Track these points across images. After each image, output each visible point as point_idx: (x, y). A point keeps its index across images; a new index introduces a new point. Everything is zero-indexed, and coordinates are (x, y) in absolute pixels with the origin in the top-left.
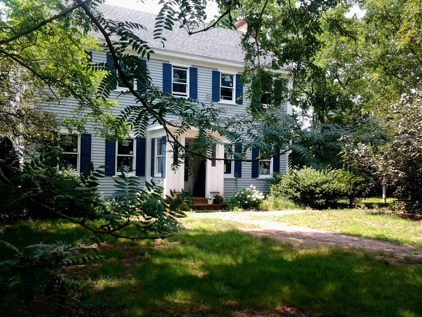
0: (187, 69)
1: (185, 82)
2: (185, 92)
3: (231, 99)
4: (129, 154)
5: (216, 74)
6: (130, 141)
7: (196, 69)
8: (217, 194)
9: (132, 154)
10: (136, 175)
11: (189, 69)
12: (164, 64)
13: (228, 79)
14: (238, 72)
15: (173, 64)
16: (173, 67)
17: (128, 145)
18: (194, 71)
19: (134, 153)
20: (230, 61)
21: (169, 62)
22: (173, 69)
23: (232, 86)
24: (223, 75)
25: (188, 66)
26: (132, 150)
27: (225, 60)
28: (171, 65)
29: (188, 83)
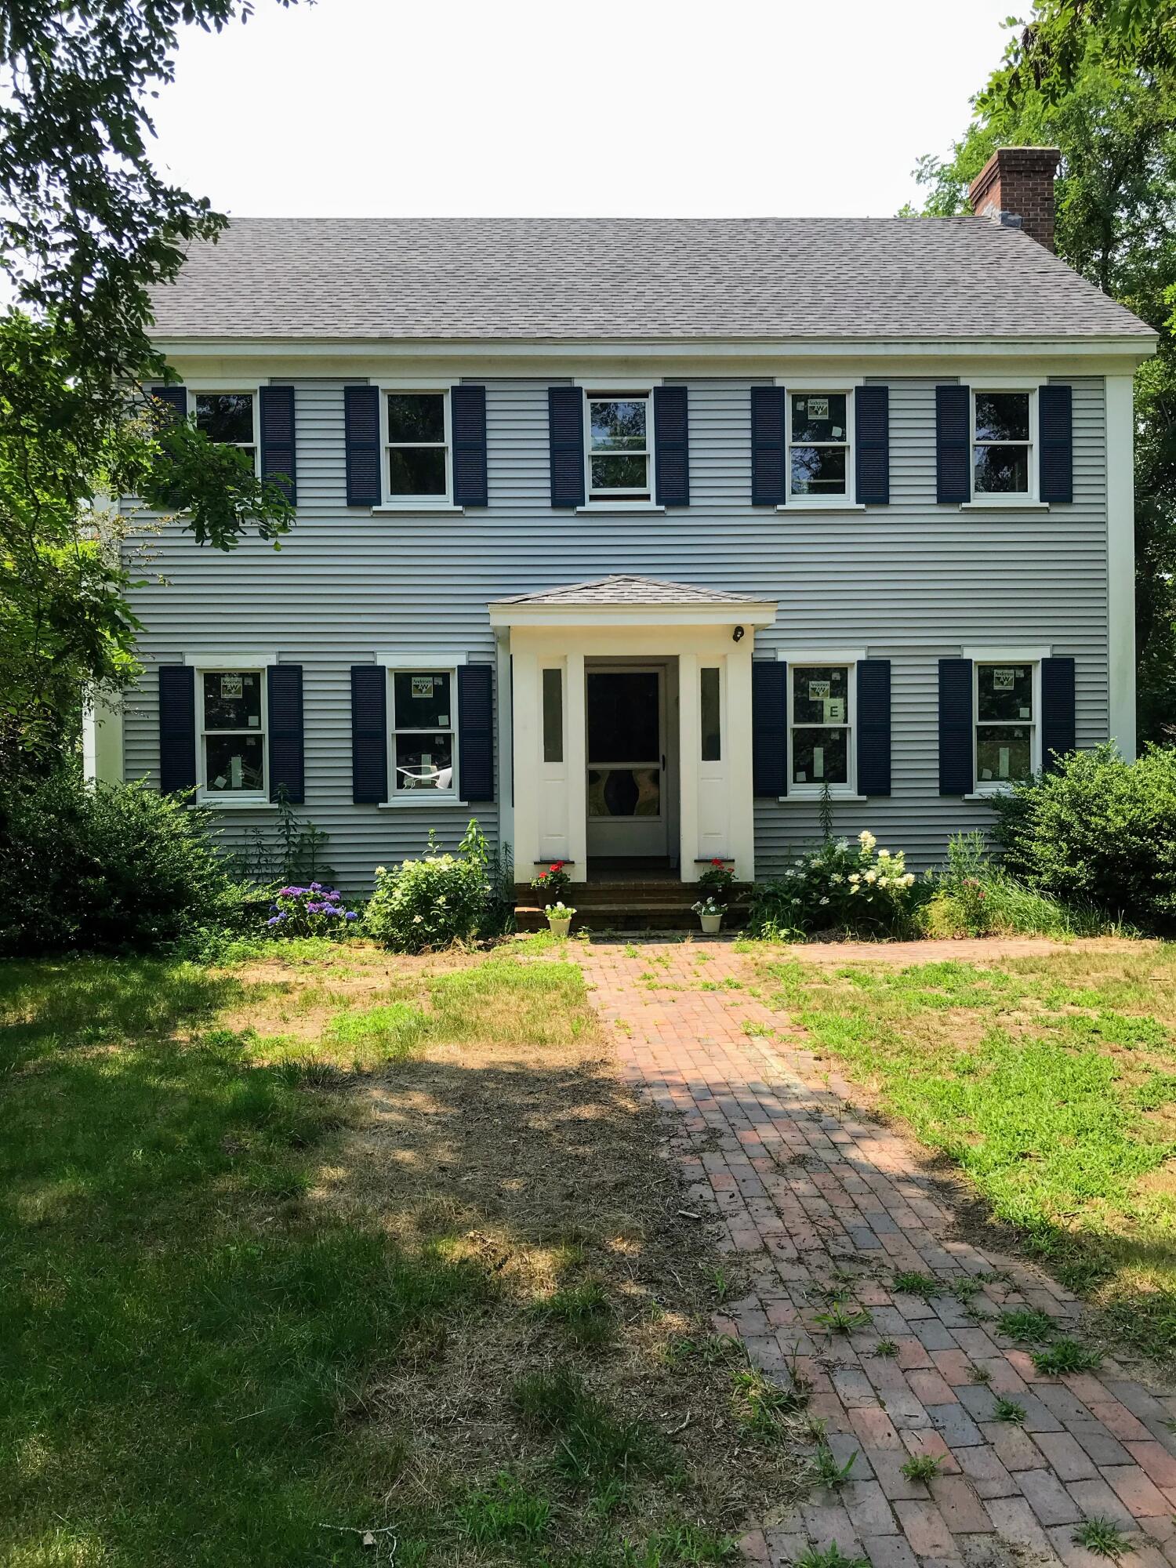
0: (645, 394)
3: (840, 489)
4: (436, 725)
5: (766, 402)
6: (438, 682)
7: (682, 392)
9: (448, 727)
10: (463, 799)
11: (652, 396)
12: (552, 391)
13: (819, 412)
14: (867, 378)
15: (587, 385)
16: (591, 395)
17: (430, 695)
18: (673, 401)
19: (452, 723)
21: (570, 379)
22: (587, 405)
23: (842, 438)
24: (797, 397)
25: (649, 383)
26: (447, 712)
27: (799, 339)
28: (580, 389)
29: (650, 449)
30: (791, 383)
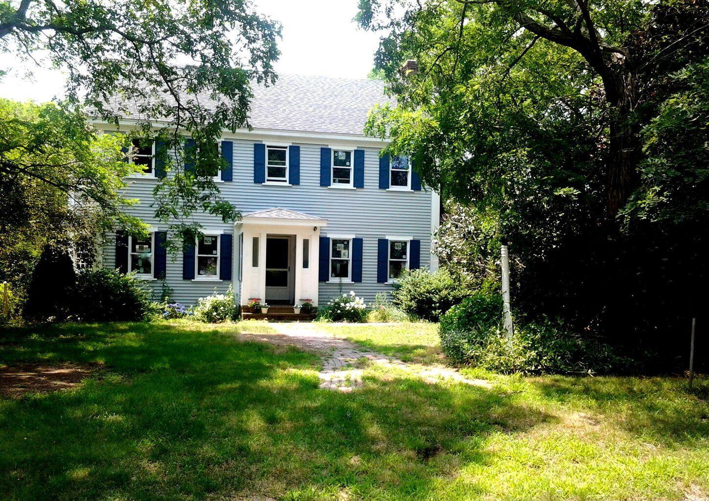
0: (286, 148)
1: (284, 164)
2: (284, 176)
3: (348, 182)
4: (211, 254)
5: (325, 153)
6: (214, 239)
7: (298, 148)
8: (308, 302)
9: (216, 254)
10: (220, 279)
11: (288, 148)
12: (255, 145)
13: (342, 157)
14: (358, 147)
15: (267, 143)
16: (268, 147)
17: (210, 244)
18: (295, 150)
19: (218, 253)
20: (344, 134)
21: (261, 141)
22: (267, 150)
23: (350, 166)
24: (335, 152)
25: (288, 144)
26: (216, 249)
27: (337, 133)
28: (264, 145)
29: (287, 165)
30: (333, 147)
